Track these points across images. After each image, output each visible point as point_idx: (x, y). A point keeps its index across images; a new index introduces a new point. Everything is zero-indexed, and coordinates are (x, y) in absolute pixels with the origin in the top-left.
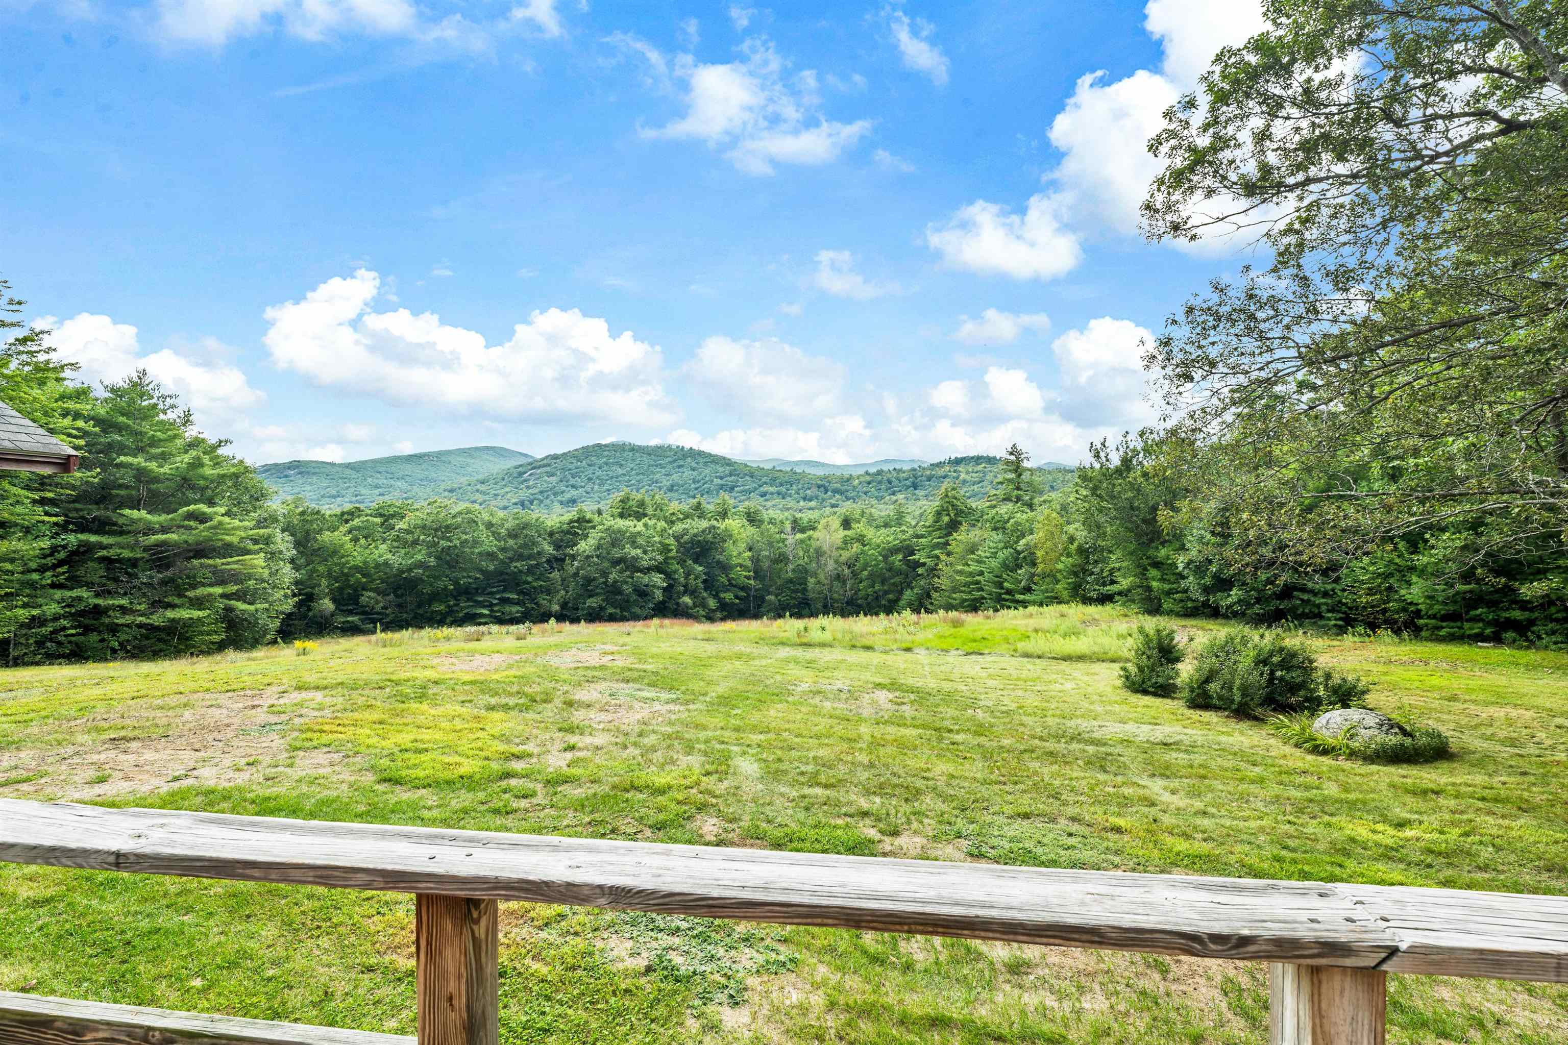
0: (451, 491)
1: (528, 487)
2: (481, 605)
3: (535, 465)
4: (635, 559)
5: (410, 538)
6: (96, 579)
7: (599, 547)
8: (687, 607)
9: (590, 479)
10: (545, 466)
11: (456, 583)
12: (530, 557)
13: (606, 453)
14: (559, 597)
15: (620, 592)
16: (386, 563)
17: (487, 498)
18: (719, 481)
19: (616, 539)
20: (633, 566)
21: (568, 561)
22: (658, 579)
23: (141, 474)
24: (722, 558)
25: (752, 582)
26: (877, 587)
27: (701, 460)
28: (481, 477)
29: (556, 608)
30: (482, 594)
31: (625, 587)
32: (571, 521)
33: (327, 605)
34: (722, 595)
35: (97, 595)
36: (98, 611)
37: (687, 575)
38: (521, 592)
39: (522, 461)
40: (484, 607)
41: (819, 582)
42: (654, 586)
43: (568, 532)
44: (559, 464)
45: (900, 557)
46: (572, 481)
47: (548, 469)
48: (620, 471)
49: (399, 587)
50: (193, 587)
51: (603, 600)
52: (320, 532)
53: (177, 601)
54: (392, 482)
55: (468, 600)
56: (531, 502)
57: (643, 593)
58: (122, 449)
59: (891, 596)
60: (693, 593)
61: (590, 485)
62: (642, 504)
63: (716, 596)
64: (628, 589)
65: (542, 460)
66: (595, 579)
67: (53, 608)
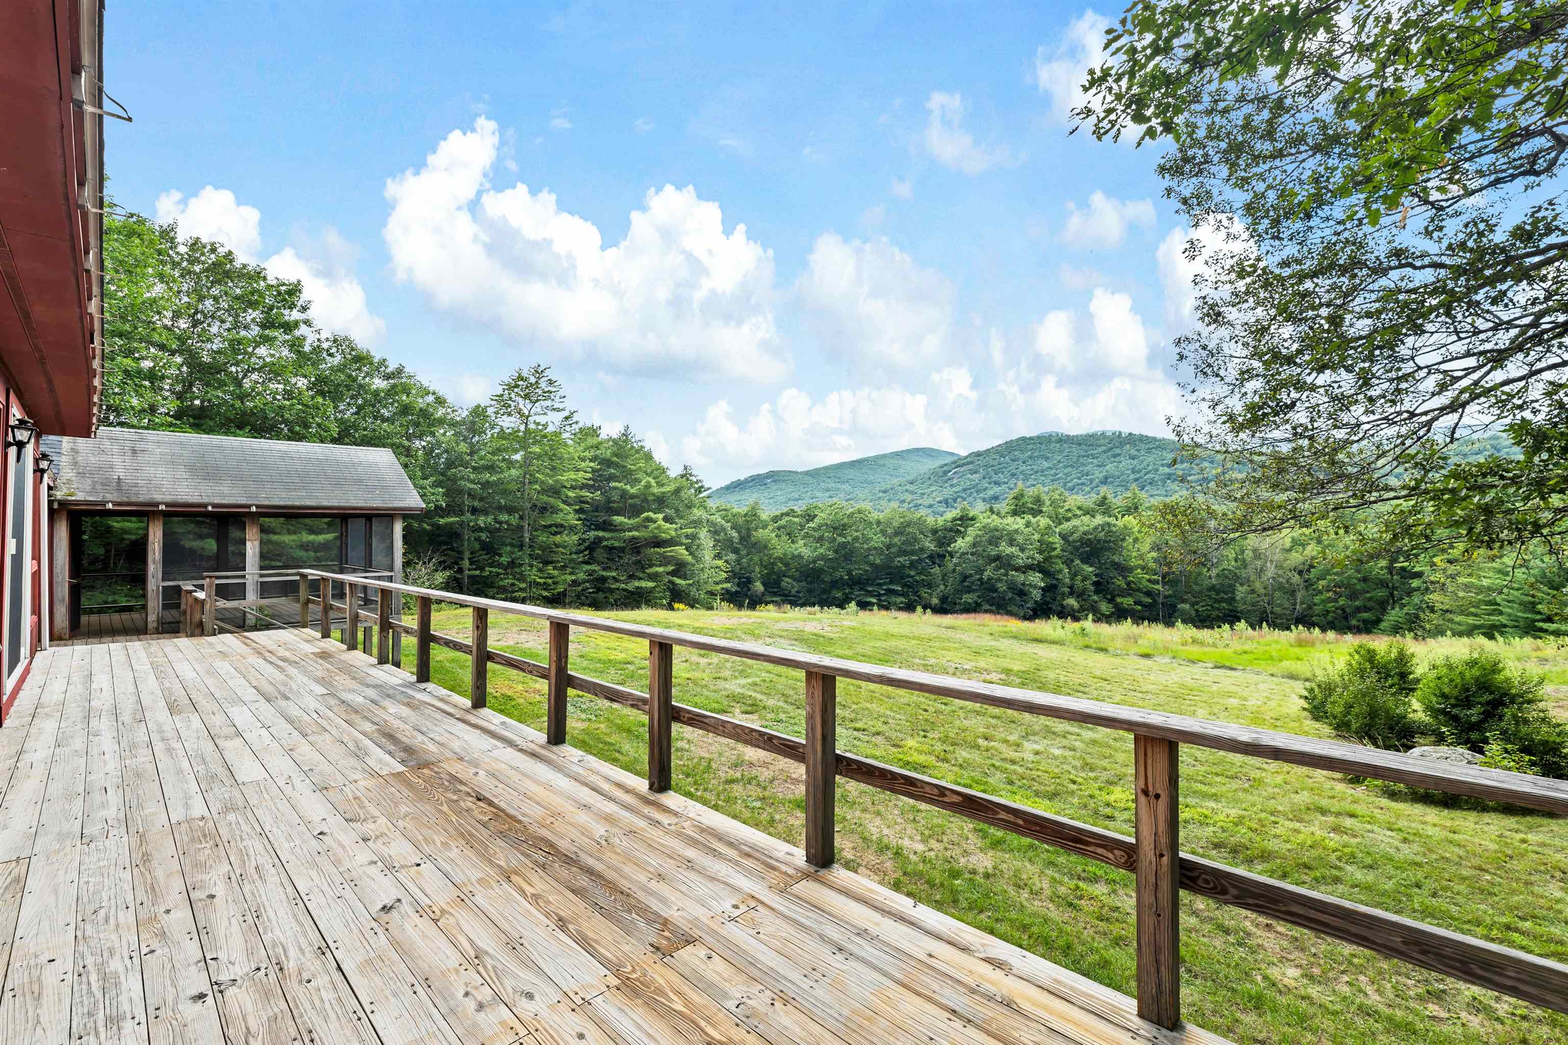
0: (885, 492)
1: (952, 486)
2: (870, 594)
3: (959, 463)
4: (1011, 557)
5: (817, 534)
6: (602, 559)
7: (974, 545)
8: (1073, 610)
9: (1013, 475)
10: (968, 463)
11: (849, 573)
12: (913, 553)
13: (1030, 447)
14: (939, 590)
15: (996, 590)
16: (800, 556)
17: (915, 497)
18: (1167, 470)
19: (994, 536)
20: (1009, 565)
21: (948, 558)
22: (1036, 578)
23: (624, 494)
24: (1116, 558)
25: (1159, 587)
26: (1342, 602)
27: (1143, 446)
28: (910, 478)
29: (935, 601)
30: (872, 585)
31: (999, 585)
32: (955, 519)
33: (759, 587)
34: (1119, 600)
35: (604, 569)
36: (603, 579)
37: (1073, 576)
38: (904, 585)
39: (949, 460)
40: (873, 596)
41: (1253, 591)
42: (1030, 585)
43: (951, 530)
44: (981, 461)
45: (1383, 563)
46: (995, 478)
47: (971, 466)
48: (1046, 464)
49: (808, 576)
50: (651, 566)
51: (979, 597)
52: (756, 530)
53: (641, 575)
54: (839, 485)
55: (861, 589)
56: (955, 500)
57: (1021, 592)
58: (612, 478)
59: (1365, 615)
60: (1080, 595)
61: (1014, 481)
62: (1038, 500)
63: (1111, 601)
64: (1002, 587)
65: (966, 457)
66: (971, 575)
67: (581, 576)
